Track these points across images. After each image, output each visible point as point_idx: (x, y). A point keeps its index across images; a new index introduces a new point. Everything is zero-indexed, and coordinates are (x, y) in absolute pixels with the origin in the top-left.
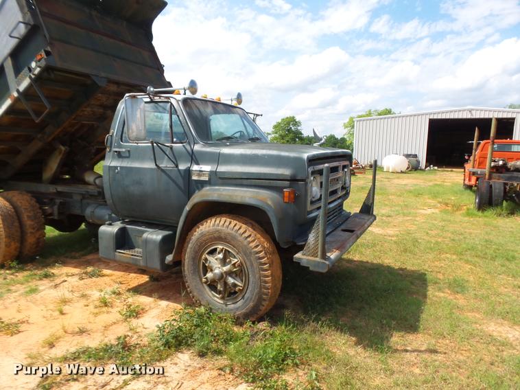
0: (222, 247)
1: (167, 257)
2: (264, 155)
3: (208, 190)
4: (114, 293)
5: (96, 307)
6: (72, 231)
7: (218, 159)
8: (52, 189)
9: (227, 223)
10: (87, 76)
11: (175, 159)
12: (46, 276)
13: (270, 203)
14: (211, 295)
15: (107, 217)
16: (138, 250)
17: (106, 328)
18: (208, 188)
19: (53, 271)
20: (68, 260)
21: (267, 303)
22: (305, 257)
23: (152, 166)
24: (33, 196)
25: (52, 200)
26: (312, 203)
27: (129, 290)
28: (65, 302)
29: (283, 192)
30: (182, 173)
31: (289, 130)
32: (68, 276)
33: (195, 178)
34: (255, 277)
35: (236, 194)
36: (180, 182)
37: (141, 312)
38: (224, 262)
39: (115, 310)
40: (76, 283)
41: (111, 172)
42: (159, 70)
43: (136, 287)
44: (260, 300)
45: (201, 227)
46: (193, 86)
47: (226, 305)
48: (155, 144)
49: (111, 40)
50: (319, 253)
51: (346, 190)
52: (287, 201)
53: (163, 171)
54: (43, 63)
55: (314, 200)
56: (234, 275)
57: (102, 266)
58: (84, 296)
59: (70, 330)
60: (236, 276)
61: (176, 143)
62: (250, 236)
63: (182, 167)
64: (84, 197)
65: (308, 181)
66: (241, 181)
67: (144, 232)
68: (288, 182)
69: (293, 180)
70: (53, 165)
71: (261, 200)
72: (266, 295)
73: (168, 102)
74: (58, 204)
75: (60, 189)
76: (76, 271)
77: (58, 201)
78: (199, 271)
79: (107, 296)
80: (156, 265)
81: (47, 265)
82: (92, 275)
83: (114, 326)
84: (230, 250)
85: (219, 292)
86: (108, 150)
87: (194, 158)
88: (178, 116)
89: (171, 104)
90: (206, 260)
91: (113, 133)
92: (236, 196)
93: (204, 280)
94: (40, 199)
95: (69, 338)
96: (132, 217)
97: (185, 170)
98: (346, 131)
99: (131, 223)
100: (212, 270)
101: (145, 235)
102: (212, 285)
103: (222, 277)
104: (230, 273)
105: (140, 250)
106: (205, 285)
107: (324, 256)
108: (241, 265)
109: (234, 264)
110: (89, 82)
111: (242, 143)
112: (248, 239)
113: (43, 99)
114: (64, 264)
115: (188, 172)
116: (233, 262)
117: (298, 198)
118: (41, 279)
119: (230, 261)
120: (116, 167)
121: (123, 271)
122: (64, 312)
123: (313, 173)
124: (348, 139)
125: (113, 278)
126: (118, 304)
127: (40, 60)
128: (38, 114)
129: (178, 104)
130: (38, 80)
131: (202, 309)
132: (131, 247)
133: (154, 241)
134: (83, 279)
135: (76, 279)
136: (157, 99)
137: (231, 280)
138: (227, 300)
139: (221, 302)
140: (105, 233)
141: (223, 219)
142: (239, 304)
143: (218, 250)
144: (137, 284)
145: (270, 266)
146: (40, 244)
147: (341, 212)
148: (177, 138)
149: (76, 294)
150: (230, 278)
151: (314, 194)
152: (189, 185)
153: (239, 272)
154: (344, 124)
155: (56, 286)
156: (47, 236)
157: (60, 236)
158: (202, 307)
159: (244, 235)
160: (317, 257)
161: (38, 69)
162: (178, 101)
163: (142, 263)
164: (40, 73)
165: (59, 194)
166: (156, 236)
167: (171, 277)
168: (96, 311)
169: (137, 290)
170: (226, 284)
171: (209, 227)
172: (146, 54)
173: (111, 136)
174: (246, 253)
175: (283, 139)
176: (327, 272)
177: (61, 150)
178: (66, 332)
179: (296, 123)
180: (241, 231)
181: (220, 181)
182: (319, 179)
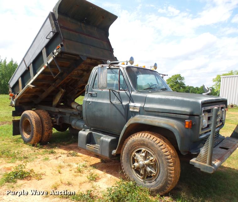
0: (144, 150)
1: (113, 151)
2: (174, 99)
3: (138, 117)
4: (84, 166)
5: (75, 172)
6: (64, 131)
7: (145, 100)
8: (57, 110)
9: (149, 137)
10: (77, 55)
11: (120, 99)
12: (52, 153)
13: (176, 127)
14: (136, 175)
15: (82, 126)
16: (97, 146)
17: (81, 184)
18: (138, 116)
19: (55, 150)
20: (61, 146)
21: (171, 185)
22: (197, 162)
23: (108, 102)
24: (48, 113)
25: (56, 115)
26: (202, 129)
27: (91, 166)
28: (61, 167)
29: (185, 122)
30: (124, 107)
31: (177, 82)
32: (62, 154)
33: (131, 110)
34: (164, 170)
35: (155, 120)
36: (123, 111)
37: (97, 178)
38: (145, 158)
39: (84, 175)
40: (65, 158)
41: (87, 104)
42: (111, 51)
43: (94, 164)
44: (166, 183)
45: (133, 137)
46: (132, 60)
47: (145, 183)
48: (111, 91)
49: (89, 37)
50: (208, 161)
51: (222, 122)
52: (188, 127)
53: (114, 105)
54: (60, 50)
55: (203, 127)
56: (151, 167)
57: (77, 151)
58: (69, 165)
59: (64, 182)
60: (152, 167)
61: (121, 90)
62: (162, 145)
63: (124, 103)
64: (71, 115)
65: (201, 116)
66: (158, 113)
67: (101, 136)
68: (188, 116)
69: (191, 115)
70: (58, 98)
71: (170, 125)
72: (171, 181)
73: (118, 69)
74: (59, 118)
75: (61, 110)
76: (65, 152)
77: (59, 116)
78: (130, 161)
79: (81, 168)
80: (106, 155)
81: (52, 147)
82: (73, 155)
83: (84, 184)
84: (149, 152)
85: (141, 175)
86: (86, 92)
87: (131, 99)
88: (123, 76)
89: (120, 69)
90: (135, 155)
91: (89, 84)
92: (155, 122)
93: (133, 167)
94: (51, 114)
95: (63, 186)
96: (95, 128)
97: (126, 105)
98: (215, 83)
99: (94, 130)
100: (138, 162)
101: (102, 138)
102: (137, 170)
103: (144, 166)
104: (148, 165)
105: (98, 145)
106: (133, 169)
107: (210, 163)
108: (155, 161)
109: (151, 160)
110: (78, 58)
111: (158, 91)
112: (161, 147)
113: (58, 67)
114: (60, 147)
115: (128, 106)
116: (151, 159)
117: (194, 126)
118: (50, 154)
119: (149, 158)
120: (89, 102)
121: (88, 155)
122: (61, 172)
123: (204, 111)
124: (215, 89)
125: (83, 158)
126: (86, 172)
127: (58, 49)
128: (55, 74)
129: (124, 70)
130: (56, 58)
131: (131, 183)
132: (94, 143)
133: (107, 142)
134: (69, 156)
135: (66, 155)
136: (112, 67)
137: (149, 169)
138: (146, 180)
139: (142, 181)
140: (81, 134)
141: (146, 134)
142: (153, 183)
143: (142, 151)
144: (95, 163)
145: (174, 165)
146: (50, 136)
147: (218, 136)
148: (123, 88)
149: (66, 164)
150: (148, 168)
151: (204, 124)
152: (127, 113)
153: (154, 165)
154: (213, 79)
155: (57, 158)
156: (53, 133)
157: (57, 133)
158: (131, 182)
159: (158, 145)
160: (206, 163)
161: (57, 53)
162: (123, 68)
163: (99, 153)
164: (58, 55)
165: (60, 112)
166: (108, 139)
167: (112, 162)
168: (75, 174)
169: (95, 166)
170: (145, 170)
171: (138, 137)
172: (105, 43)
173: (88, 85)
174: (159, 155)
175: (172, 87)
176: (212, 174)
177: (62, 91)
178: (62, 183)
179: (181, 78)
180: (157, 142)
181: (146, 113)
182: (207, 115)
